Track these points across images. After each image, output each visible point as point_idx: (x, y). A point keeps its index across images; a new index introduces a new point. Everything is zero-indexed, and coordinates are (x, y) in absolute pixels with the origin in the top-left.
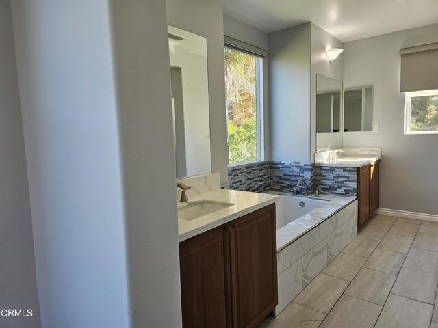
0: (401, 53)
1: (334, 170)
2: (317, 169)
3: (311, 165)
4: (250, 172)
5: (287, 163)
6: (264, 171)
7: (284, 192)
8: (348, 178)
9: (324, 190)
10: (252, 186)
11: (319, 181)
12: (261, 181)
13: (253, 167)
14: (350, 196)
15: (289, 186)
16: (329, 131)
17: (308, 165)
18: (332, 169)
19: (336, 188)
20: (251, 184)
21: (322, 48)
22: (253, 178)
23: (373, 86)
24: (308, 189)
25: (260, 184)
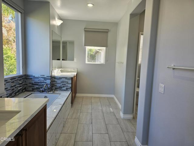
0: (85, 30)
1: (61, 79)
2: (53, 78)
3: (50, 77)
4: (13, 82)
5: (36, 76)
6: (22, 81)
7: (34, 92)
8: (68, 82)
9: (56, 89)
10: (15, 90)
11: (54, 84)
12: (20, 87)
13: (15, 78)
14: (68, 91)
15: (37, 88)
17: (49, 77)
18: (60, 78)
19: (62, 87)
20: (14, 89)
21: (54, 18)
22: (15, 85)
23: (74, 41)
24: (49, 89)
25: (19, 88)
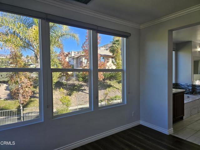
3: (192, 85)
5: (183, 84)
9: (196, 93)
11: (194, 90)
16: (198, 74)
24: (191, 92)
